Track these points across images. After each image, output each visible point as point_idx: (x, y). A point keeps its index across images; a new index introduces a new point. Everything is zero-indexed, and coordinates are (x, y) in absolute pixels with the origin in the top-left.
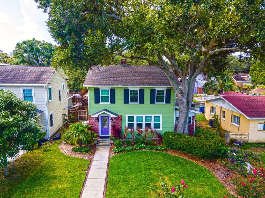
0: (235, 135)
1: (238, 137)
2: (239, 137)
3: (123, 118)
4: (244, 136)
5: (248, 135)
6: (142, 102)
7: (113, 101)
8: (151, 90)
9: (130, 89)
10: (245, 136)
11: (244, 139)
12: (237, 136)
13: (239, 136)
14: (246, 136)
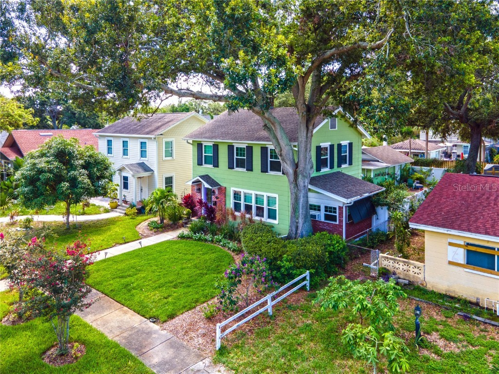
0: (391, 261)
1: (399, 266)
2: (401, 269)
3: (227, 193)
4: (413, 270)
5: (422, 269)
6: (250, 169)
7: (216, 165)
8: (262, 148)
9: (236, 146)
10: (416, 270)
11: (414, 277)
12: (397, 266)
13: (401, 265)
14: (420, 271)
